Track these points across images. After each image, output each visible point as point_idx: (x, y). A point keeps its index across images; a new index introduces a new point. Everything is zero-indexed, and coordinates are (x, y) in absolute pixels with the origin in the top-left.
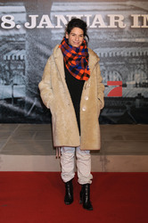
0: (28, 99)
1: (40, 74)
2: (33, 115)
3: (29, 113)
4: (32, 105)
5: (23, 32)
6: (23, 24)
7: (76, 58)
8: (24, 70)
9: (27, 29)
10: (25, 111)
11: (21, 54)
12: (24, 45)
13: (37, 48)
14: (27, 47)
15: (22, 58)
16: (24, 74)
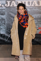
0: (6, 35)
1: (11, 25)
2: (9, 41)
3: (7, 40)
4: (8, 37)
5: (4, 8)
6: (4, 5)
7: (23, 19)
8: (5, 23)
9: (6, 7)
10: (5, 39)
11: (4, 17)
12: (5, 13)
13: (10, 14)
14: (6, 14)
15: (4, 18)
16: (5, 25)
